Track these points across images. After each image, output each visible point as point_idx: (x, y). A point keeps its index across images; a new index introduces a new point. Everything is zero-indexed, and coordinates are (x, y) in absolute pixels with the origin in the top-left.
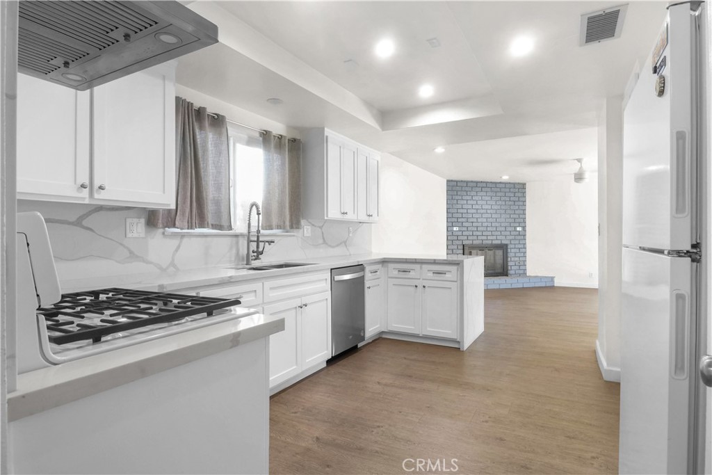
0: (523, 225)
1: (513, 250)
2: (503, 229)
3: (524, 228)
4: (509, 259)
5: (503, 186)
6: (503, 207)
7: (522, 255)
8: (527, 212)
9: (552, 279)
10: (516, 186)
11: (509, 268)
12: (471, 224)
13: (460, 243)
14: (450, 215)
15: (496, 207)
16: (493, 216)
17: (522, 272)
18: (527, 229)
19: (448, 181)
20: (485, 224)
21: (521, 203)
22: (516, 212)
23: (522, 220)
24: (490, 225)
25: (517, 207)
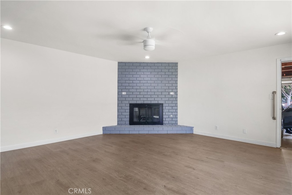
0: (175, 91)
1: (167, 108)
2: (160, 93)
3: (176, 93)
4: (164, 114)
5: (160, 65)
6: (159, 79)
7: (175, 111)
8: (179, 82)
9: (192, 128)
10: (170, 65)
11: (164, 119)
12: (135, 90)
13: (127, 102)
14: (120, 85)
15: (155, 79)
16: (152, 85)
17: (174, 122)
18: (179, 93)
19: (119, 63)
20: (146, 90)
21: (174, 76)
22: (170, 82)
23: (175, 88)
24: (149, 90)
25: (171, 79)
